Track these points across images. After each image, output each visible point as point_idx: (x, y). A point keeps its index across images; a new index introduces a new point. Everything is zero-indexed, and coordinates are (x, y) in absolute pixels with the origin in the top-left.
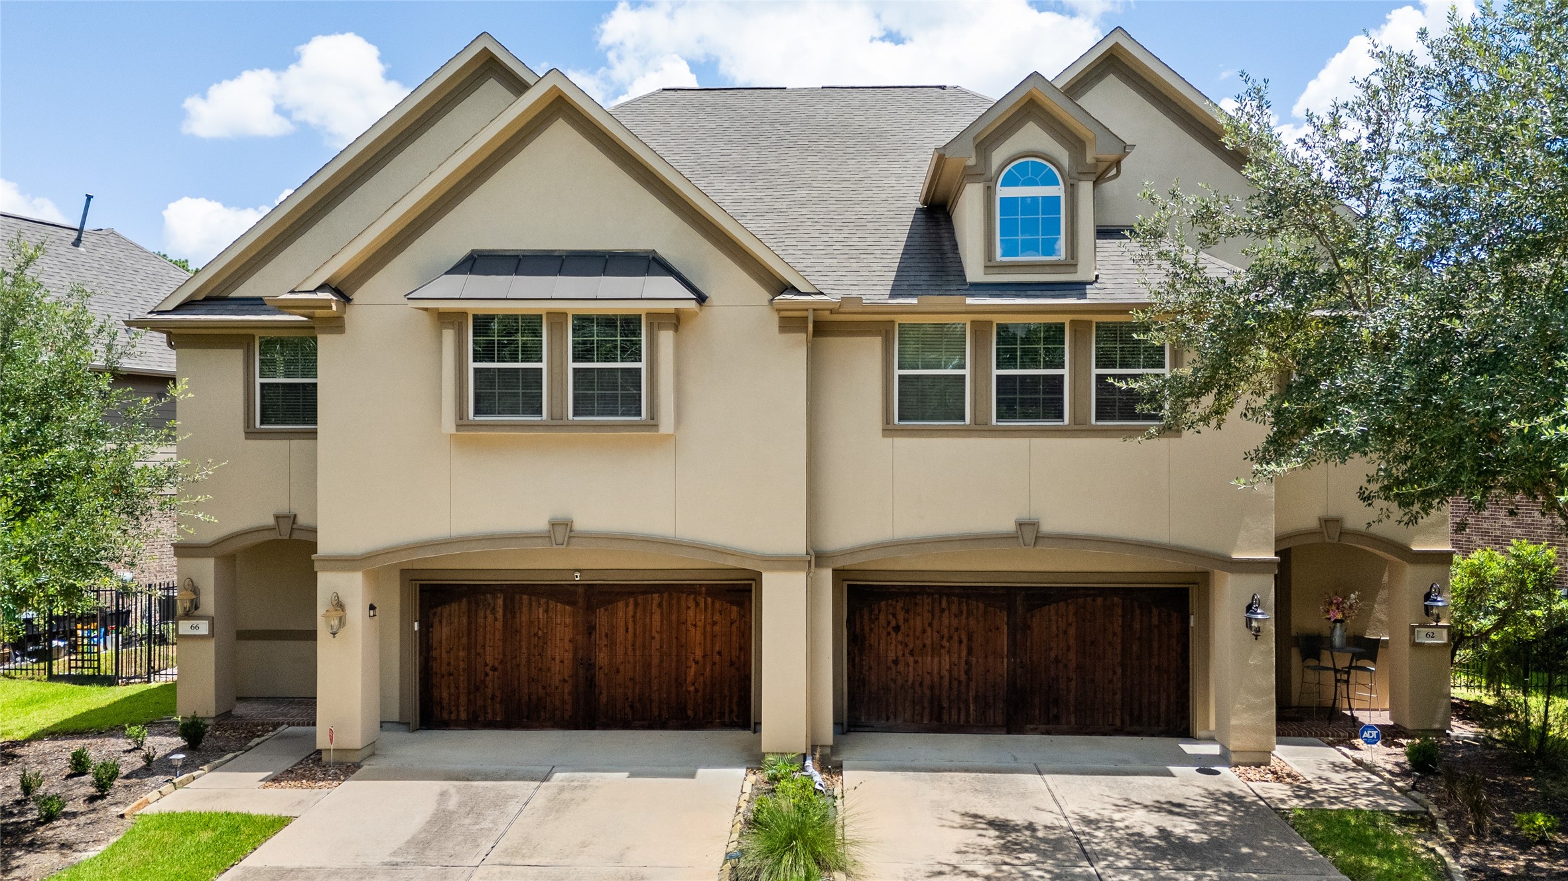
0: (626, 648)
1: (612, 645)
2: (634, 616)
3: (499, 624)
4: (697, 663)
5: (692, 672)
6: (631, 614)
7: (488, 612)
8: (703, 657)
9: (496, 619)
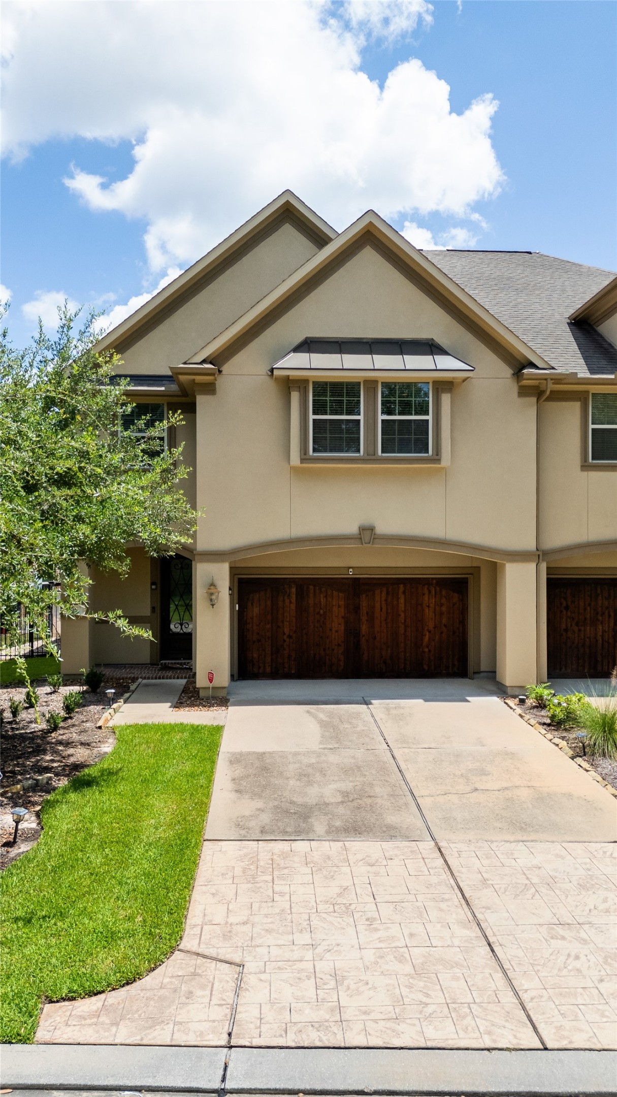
0: (381, 622)
1: (371, 619)
2: (386, 600)
3: (293, 606)
4: (430, 632)
5: (426, 638)
6: (383, 599)
7: (286, 598)
8: (434, 628)
9: (291, 602)
